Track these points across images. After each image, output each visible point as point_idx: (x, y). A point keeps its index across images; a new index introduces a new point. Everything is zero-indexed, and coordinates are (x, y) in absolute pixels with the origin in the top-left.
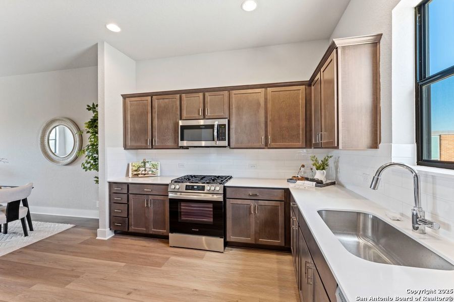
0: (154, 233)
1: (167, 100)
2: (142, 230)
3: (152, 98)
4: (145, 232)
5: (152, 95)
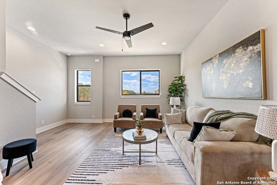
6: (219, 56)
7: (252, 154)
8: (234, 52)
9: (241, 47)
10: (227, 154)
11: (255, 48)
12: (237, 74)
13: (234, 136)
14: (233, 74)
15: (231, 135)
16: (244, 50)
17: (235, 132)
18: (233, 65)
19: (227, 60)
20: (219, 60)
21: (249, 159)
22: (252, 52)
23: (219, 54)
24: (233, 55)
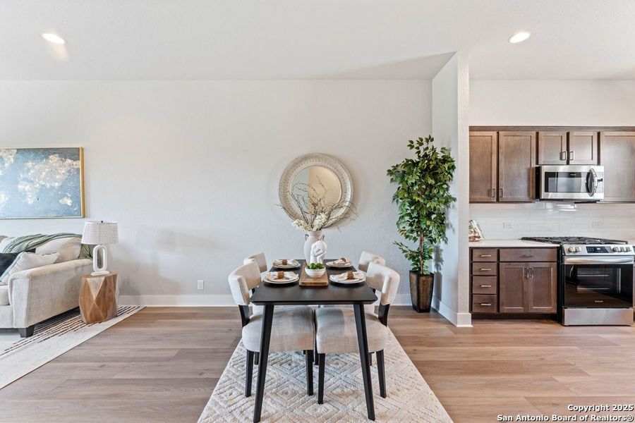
0: (535, 311)
1: (519, 138)
2: (519, 309)
3: (498, 133)
4: (522, 311)
5: (498, 130)
6: (17, 153)
7: (77, 268)
8: (47, 158)
9: (57, 155)
10: (55, 273)
11: (74, 163)
12: (51, 187)
13: (56, 258)
14: (43, 186)
15: (54, 257)
16: (62, 160)
17: (58, 254)
18: (44, 173)
19: (34, 163)
20: (16, 159)
21: (73, 274)
22: (72, 167)
23: (18, 150)
24: (44, 160)
